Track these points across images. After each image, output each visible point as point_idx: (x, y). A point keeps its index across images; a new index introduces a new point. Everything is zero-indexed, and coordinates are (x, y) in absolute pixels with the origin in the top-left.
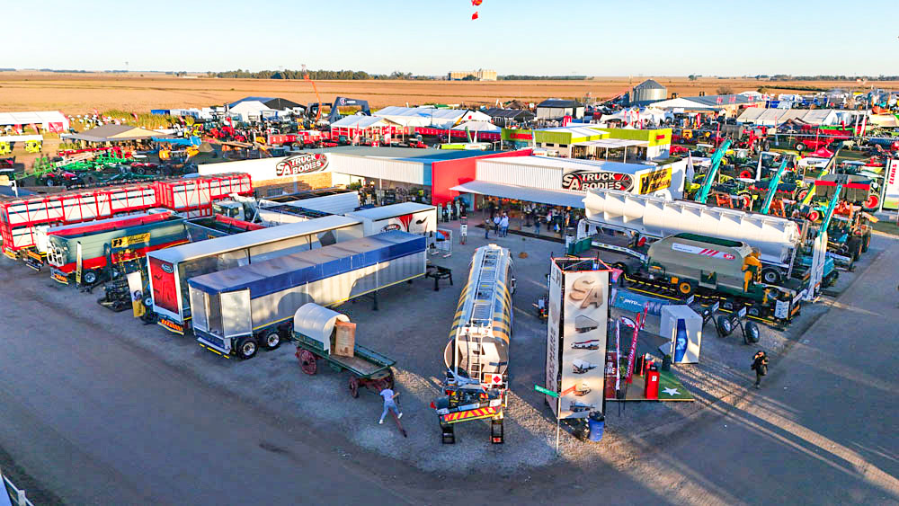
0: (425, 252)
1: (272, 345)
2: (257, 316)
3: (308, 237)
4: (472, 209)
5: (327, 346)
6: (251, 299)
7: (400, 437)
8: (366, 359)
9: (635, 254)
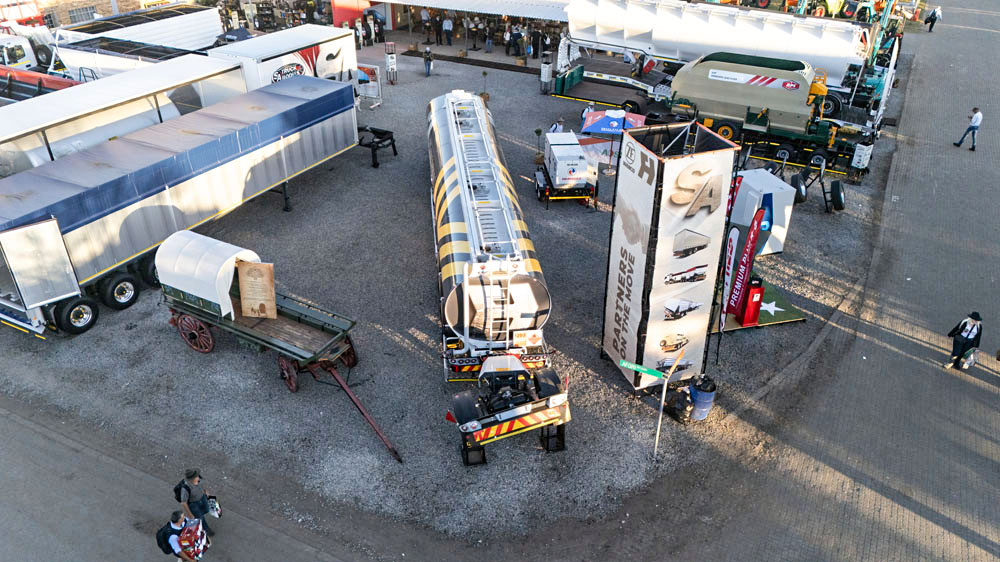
0: (354, 110)
1: (123, 300)
2: (82, 254)
3: (152, 98)
4: (389, 26)
5: (227, 308)
6: (63, 233)
7: (392, 464)
8: (299, 320)
9: (640, 85)
